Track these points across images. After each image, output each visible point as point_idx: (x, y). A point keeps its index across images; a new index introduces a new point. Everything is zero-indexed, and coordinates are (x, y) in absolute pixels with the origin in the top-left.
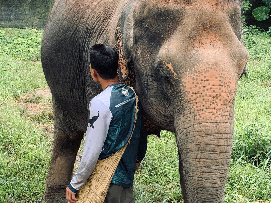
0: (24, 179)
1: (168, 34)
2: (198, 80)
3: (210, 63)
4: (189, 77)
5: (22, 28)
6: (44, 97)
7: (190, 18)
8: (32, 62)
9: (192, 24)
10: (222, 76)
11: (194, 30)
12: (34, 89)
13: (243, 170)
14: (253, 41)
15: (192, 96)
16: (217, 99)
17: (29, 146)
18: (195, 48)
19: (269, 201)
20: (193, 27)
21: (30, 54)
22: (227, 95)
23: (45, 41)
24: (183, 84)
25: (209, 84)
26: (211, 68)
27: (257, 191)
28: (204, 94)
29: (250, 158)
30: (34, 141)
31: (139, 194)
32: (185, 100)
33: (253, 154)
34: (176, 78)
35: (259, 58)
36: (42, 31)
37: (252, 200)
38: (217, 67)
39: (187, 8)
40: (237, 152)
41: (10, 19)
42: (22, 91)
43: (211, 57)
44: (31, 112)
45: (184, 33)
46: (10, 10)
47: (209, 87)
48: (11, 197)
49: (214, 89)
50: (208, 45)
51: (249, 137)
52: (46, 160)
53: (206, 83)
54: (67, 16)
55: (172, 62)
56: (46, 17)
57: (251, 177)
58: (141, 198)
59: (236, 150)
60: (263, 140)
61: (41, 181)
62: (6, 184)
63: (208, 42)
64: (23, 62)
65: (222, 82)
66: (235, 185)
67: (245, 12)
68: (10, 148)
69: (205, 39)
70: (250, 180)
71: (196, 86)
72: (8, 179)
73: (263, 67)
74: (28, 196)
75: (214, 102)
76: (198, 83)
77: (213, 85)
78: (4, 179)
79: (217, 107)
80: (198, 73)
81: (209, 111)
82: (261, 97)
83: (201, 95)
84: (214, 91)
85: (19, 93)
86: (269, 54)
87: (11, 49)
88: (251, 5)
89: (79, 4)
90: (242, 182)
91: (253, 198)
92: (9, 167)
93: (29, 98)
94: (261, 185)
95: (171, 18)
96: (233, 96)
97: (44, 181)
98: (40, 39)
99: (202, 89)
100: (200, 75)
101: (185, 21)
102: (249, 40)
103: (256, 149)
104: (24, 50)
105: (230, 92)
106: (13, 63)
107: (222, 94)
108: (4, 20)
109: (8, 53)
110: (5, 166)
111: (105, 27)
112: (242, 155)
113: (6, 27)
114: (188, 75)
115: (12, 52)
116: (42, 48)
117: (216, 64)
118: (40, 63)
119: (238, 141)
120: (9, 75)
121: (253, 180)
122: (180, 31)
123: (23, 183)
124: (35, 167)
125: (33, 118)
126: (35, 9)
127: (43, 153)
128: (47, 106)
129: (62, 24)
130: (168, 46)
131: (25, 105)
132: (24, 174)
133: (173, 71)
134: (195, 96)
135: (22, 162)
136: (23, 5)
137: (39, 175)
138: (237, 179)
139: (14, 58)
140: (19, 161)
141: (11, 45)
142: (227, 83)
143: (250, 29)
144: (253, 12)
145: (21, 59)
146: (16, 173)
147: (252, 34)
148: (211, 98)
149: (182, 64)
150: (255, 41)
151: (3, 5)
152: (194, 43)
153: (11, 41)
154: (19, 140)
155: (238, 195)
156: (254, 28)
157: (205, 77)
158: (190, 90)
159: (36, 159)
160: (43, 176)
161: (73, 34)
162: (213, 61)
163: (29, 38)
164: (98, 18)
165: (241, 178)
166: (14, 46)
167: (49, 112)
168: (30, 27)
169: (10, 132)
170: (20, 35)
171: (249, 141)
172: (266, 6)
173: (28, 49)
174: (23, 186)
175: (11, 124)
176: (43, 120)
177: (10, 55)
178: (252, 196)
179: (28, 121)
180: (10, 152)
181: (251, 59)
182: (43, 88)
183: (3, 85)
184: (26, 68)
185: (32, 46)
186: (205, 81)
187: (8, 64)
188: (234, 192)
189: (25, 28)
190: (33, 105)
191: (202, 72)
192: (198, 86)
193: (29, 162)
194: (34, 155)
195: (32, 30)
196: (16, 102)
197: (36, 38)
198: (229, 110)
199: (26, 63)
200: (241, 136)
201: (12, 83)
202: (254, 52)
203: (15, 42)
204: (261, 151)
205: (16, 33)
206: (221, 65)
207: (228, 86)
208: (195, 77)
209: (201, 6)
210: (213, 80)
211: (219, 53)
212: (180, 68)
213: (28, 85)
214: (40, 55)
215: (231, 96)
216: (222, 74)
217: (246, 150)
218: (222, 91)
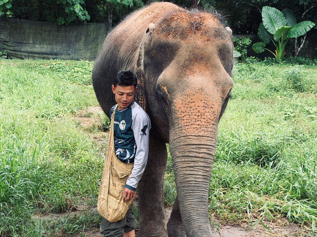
0: (78, 179)
1: (167, 63)
2: (186, 101)
3: (197, 89)
4: (179, 98)
5: (78, 60)
6: (94, 113)
7: (184, 50)
8: (85, 85)
9: (186, 56)
10: (206, 99)
11: (187, 60)
12: (87, 106)
13: (252, 171)
14: (253, 68)
15: (181, 114)
16: (202, 117)
17: (82, 152)
18: (186, 76)
19: (274, 196)
20: (187, 58)
21: (84, 80)
22: (210, 114)
23: (95, 70)
24: (175, 104)
25: (195, 105)
26: (197, 92)
27: (264, 188)
28: (190, 113)
29: (256, 160)
30: (86, 148)
31: (169, 190)
32: (175, 117)
33: (259, 158)
34: (170, 99)
35: (258, 81)
36: (93, 62)
37: (260, 195)
38: (202, 92)
39: (182, 42)
40: (246, 156)
41: (69, 53)
42: (77, 108)
43: (198, 84)
44: (84, 124)
45: (178, 62)
46: (69, 46)
47: (195, 108)
48: (68, 194)
49: (199, 110)
50: (198, 73)
51: (255, 144)
52: (95, 164)
53: (193, 104)
54: (109, 50)
55: (166, 86)
56: (96, 52)
57: (259, 177)
58: (171, 194)
59: (246, 154)
60: (267, 146)
61: (92, 180)
62: (64, 183)
63: (197, 70)
64: (78, 85)
65: (206, 104)
66: (246, 183)
67: (247, 47)
68: (68, 154)
69: (196, 69)
70: (258, 179)
71: (184, 107)
72: (66, 179)
73: (262, 88)
74: (81, 193)
75: (199, 120)
76: (186, 104)
77: (198, 107)
78: (62, 179)
79: (201, 124)
80: (186, 96)
81: (194, 127)
82: (262, 111)
83: (188, 114)
84: (199, 112)
85: (76, 110)
86: (266, 78)
87: (70, 76)
88: (251, 41)
89: (118, 40)
90: (252, 181)
91: (261, 194)
92: (66, 169)
93: (83, 113)
94: (267, 183)
95: (170, 50)
96: (217, 115)
97: (94, 180)
98: (91, 68)
99: (189, 109)
100: (188, 97)
101: (180, 53)
102: (250, 67)
103: (261, 153)
104: (79, 77)
105: (213, 112)
106: (71, 86)
107: (206, 114)
108: (65, 54)
109: (67, 79)
110: (63, 168)
111: (132, 58)
112: (250, 158)
113: (66, 60)
114: (178, 97)
115: (70, 78)
116: (93, 75)
117: (202, 89)
118: (92, 87)
119: (247, 147)
120: (67, 96)
121: (261, 179)
122: (176, 61)
123: (77, 183)
124: (87, 169)
125: (86, 130)
126: (88, 46)
127: (93, 158)
128: (97, 120)
129: (106, 56)
130: (165, 72)
131: (80, 119)
132: (79, 175)
133: (167, 93)
134: (183, 115)
135: (77, 165)
136: (79, 43)
137: (90, 176)
138: (247, 178)
139: (72, 83)
140: (74, 164)
141: (69, 73)
142: (210, 105)
143: (251, 59)
144: (253, 46)
145: (77, 83)
146: (72, 174)
147: (252, 63)
148: (196, 117)
149: (175, 88)
150: (255, 68)
151: (64, 43)
152: (187, 71)
153: (70, 70)
154: (75, 147)
155: (249, 192)
156: (254, 59)
157: (192, 99)
158: (179, 109)
159: (88, 163)
160: (94, 176)
161: (114, 64)
162: (200, 86)
163: (83, 68)
164: (127, 50)
165: (251, 177)
166: (72, 73)
167: (98, 125)
168: (83, 60)
169: (68, 141)
170: (76, 65)
171: (255, 147)
172: (263, 42)
173: (82, 76)
174: (77, 185)
175: (68, 134)
176: (93, 131)
177: (69, 80)
178: (260, 192)
179: (82, 132)
180: (67, 157)
181: (252, 82)
182: (94, 106)
183: (63, 104)
184: (81, 90)
185: (86, 74)
186: (191, 102)
187: (67, 88)
188: (246, 189)
189: (80, 60)
190: (86, 119)
191: (190, 95)
192: (186, 106)
193: (82, 165)
194: (86, 159)
195: (85, 62)
196: (73, 117)
197: (88, 68)
198: (212, 127)
199: (80, 86)
200: (249, 143)
201: (70, 103)
202: (254, 77)
203: (73, 70)
204: (265, 155)
205: (73, 64)
206: (206, 90)
207: (211, 107)
208: (184, 99)
209: (194, 41)
210: (199, 102)
211: (205, 80)
212: (173, 91)
213: (82, 103)
214: (92, 80)
215: (214, 115)
216: (206, 97)
217: (253, 154)
218: (206, 112)
